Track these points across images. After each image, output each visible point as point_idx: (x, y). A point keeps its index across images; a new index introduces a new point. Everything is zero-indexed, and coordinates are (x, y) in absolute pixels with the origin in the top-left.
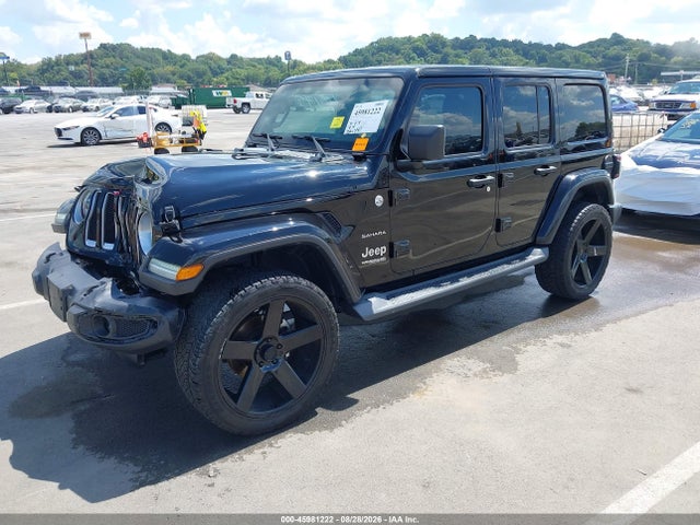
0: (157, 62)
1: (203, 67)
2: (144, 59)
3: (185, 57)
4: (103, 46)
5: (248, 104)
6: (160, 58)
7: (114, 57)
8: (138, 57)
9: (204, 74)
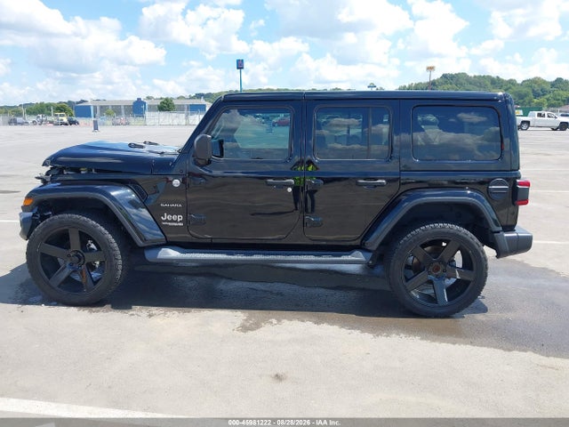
0: (485, 87)
1: (525, 90)
2: (475, 84)
3: (512, 82)
4: (444, 76)
5: (528, 122)
6: (488, 83)
7: (451, 84)
8: (470, 84)
9: (526, 95)
